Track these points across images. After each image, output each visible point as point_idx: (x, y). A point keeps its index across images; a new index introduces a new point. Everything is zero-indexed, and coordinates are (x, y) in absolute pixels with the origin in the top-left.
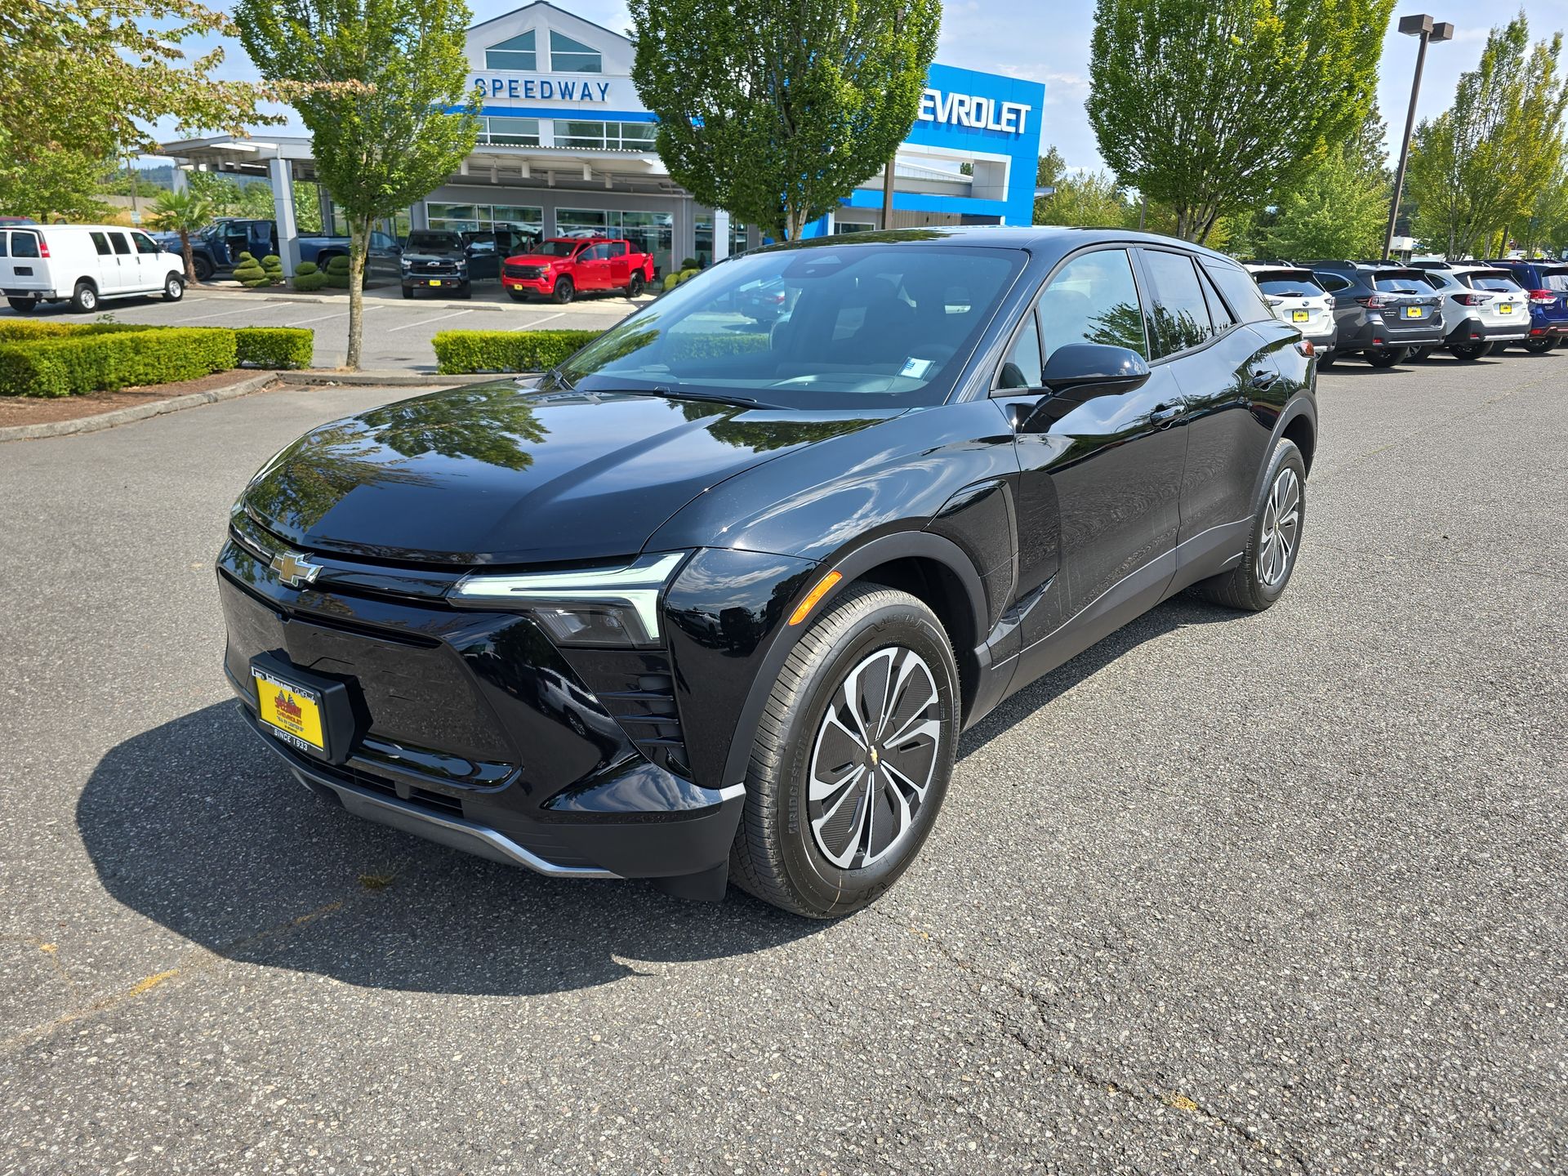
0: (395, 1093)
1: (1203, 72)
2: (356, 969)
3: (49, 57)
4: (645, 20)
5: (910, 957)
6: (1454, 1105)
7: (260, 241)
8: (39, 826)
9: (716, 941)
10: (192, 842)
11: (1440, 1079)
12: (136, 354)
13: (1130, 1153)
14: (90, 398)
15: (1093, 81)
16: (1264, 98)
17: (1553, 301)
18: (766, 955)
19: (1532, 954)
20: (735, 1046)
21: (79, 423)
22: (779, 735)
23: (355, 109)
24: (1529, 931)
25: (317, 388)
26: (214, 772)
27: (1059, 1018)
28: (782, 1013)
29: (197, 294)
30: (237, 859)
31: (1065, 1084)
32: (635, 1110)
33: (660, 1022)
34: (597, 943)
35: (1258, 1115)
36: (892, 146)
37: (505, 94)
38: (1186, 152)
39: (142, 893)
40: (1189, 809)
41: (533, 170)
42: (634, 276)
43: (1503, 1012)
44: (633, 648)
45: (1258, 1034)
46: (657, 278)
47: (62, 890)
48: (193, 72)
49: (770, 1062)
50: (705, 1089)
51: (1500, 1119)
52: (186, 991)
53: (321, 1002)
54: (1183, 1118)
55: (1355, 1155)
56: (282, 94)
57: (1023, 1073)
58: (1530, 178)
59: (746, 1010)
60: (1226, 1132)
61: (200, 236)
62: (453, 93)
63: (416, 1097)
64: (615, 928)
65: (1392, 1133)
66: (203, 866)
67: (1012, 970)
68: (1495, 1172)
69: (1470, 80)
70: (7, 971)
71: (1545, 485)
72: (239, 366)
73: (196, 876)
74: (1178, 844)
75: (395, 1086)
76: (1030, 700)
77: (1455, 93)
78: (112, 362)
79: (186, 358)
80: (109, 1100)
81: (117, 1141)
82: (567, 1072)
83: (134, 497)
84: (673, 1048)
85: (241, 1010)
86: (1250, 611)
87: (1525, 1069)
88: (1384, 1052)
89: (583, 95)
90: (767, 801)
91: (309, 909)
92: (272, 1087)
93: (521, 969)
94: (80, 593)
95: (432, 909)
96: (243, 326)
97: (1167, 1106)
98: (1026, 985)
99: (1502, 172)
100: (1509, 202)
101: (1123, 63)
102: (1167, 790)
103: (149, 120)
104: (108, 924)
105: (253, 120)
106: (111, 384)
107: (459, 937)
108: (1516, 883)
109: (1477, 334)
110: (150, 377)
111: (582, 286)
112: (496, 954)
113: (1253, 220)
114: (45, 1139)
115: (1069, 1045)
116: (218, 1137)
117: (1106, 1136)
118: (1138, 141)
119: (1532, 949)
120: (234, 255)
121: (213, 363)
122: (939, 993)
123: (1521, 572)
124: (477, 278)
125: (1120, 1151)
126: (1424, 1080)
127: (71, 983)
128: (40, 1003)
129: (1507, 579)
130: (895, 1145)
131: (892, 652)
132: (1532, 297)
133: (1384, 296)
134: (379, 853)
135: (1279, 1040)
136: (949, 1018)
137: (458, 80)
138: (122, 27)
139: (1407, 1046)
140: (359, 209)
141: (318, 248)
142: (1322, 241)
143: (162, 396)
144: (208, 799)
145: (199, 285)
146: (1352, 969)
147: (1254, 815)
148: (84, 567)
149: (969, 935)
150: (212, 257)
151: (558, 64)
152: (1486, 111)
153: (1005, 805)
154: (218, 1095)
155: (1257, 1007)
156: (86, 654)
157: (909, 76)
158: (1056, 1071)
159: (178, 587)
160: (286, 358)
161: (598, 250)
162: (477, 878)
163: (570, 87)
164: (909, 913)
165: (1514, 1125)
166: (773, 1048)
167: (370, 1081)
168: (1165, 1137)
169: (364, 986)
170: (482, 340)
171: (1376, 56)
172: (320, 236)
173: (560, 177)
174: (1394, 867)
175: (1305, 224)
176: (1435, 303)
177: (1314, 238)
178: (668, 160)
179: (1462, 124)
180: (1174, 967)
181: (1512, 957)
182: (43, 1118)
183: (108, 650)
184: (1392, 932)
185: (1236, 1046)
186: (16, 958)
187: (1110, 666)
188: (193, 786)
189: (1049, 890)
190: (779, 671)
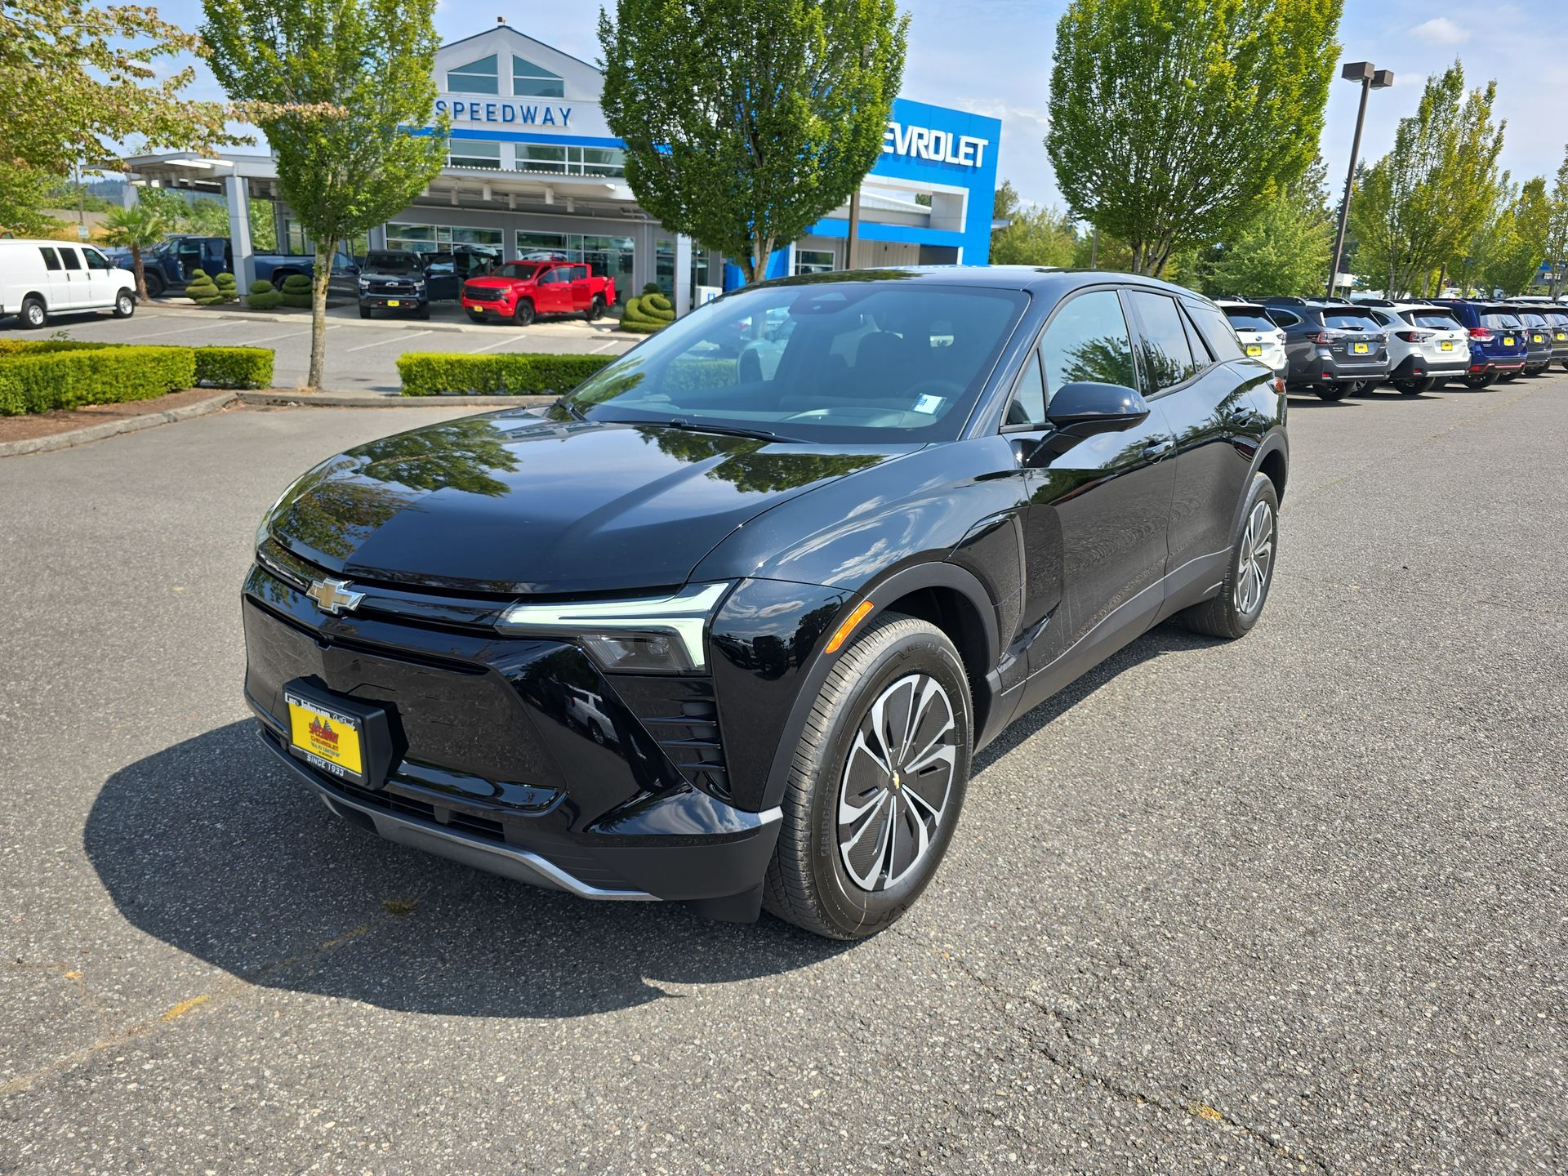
0: (443, 1114)
1: (1157, 113)
2: (389, 993)
3: (17, 74)
4: (613, 49)
5: (934, 976)
6: (1461, 1111)
7: (214, 258)
8: (48, 853)
9: (743, 963)
10: (208, 869)
11: (1446, 1086)
12: (94, 373)
13: (1163, 1161)
14: (46, 417)
15: (1051, 118)
16: (1216, 139)
17: (1491, 338)
18: (793, 975)
19: (1520, 967)
20: (773, 1064)
21: (39, 442)
22: (813, 759)
23: (321, 130)
24: (1516, 946)
25: (278, 408)
26: (221, 798)
27: (1083, 1034)
28: (816, 1031)
29: (149, 311)
30: (255, 885)
31: (1095, 1096)
32: (683, 1127)
33: (697, 1042)
34: (625, 965)
35: (1280, 1123)
36: (857, 178)
37: (466, 116)
38: (1141, 190)
39: (163, 920)
40: (1188, 831)
41: (494, 193)
42: (595, 299)
43: (1498, 1022)
44: (678, 675)
45: (1272, 1047)
46: (618, 302)
47: (79, 917)
48: (162, 91)
49: (809, 1080)
50: (748, 1106)
51: (1504, 1123)
52: (219, 1016)
53: (358, 1026)
54: (1210, 1128)
55: (1373, 1159)
56: (252, 115)
57: (1054, 1087)
58: (1466, 220)
59: (780, 1029)
60: (1251, 1140)
61: (152, 252)
62: (421, 116)
63: (464, 1118)
64: (643, 951)
65: (1405, 1137)
66: (222, 893)
67: (1034, 988)
68: (1504, 1173)
69: (1409, 126)
70: (34, 998)
71: (1493, 517)
72: (197, 386)
73: (215, 903)
74: (1179, 866)
75: (442, 1108)
76: (1024, 725)
77: (1395, 137)
78: (70, 380)
79: (144, 376)
80: (155, 1125)
81: (168, 1166)
82: (611, 1092)
83: (104, 519)
84: (713, 1067)
85: (278, 1035)
86: (1227, 639)
87: (1524, 1077)
88: (1392, 1062)
89: (545, 120)
90: (801, 824)
91: (334, 934)
92: (319, 1111)
93: (554, 992)
94: (61, 617)
95: (458, 933)
96: (202, 345)
97: (1193, 1116)
98: (1050, 1002)
99: (1439, 214)
100: (1446, 243)
101: (1081, 102)
102: (1165, 813)
103: (116, 138)
104: (131, 951)
105: (220, 140)
106: (68, 402)
107: (488, 961)
108: (1500, 900)
109: (1420, 370)
110: (108, 396)
111: (544, 309)
112: (527, 977)
113: (1200, 255)
114: (94, 1165)
115: (1095, 1059)
116: (270, 1160)
117: (1139, 1145)
118: (1094, 178)
119: (1520, 963)
120: (187, 272)
121: (171, 382)
122: (966, 1011)
123: (1479, 602)
124: (435, 299)
125: (1153, 1159)
126: (1431, 1088)
127: (101, 1010)
128: (72, 1030)
129: (1467, 609)
130: (939, 1157)
131: (914, 679)
132: (1471, 334)
133: (1333, 332)
134: (399, 879)
135: (1293, 1052)
136: (978, 1035)
137: (426, 104)
138: (92, 45)
139: (1412, 1056)
140: (323, 229)
141: (273, 266)
142: (1267, 276)
143: (120, 415)
144: (219, 826)
145: (150, 302)
146: (1356, 984)
147: (1249, 837)
148: (62, 590)
149: (988, 954)
150: (164, 274)
151: (520, 88)
152: (1424, 155)
153: (1011, 828)
154: (265, 1119)
155: (1269, 1020)
156: (75, 678)
157: (875, 111)
158: (1085, 1085)
159: (161, 611)
160: (246, 378)
161: (559, 274)
162: (499, 903)
163: (532, 111)
164: (929, 934)
165: (1518, 1129)
166: (811, 1066)
167: (416, 1103)
168: (1194, 1146)
169: (399, 1010)
170: (447, 362)
171: (1322, 101)
172: (274, 254)
173: (522, 200)
174: (1385, 886)
175: (1251, 260)
176: (1380, 339)
177: (1259, 273)
178: (636, 186)
179: (1401, 167)
180: (1188, 983)
181: (1503, 971)
182: (89, 1145)
183: (96, 675)
184: (1389, 948)
185: (1253, 1058)
186: (41, 985)
187: (1098, 691)
188: (201, 813)
189: (1062, 910)
190: (814, 700)
